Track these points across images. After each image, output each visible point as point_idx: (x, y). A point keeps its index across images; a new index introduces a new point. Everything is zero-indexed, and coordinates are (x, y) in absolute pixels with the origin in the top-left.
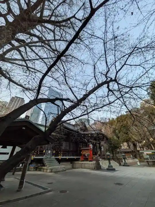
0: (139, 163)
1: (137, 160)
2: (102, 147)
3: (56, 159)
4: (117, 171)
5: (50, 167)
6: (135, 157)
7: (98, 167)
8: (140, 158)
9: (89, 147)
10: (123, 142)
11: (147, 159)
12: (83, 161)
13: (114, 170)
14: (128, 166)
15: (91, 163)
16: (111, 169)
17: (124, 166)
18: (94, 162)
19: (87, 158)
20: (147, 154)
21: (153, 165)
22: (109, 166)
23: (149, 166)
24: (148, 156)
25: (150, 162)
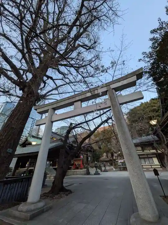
0: (114, 169)
1: (112, 167)
2: (89, 157)
3: (54, 168)
4: (101, 174)
5: (53, 175)
6: (111, 165)
7: (88, 173)
8: (115, 165)
9: (80, 158)
10: (104, 152)
11: (120, 165)
12: (75, 169)
13: (99, 174)
14: (107, 171)
15: (82, 170)
16: (97, 173)
17: (104, 171)
18: (86, 170)
19: (78, 167)
20: (120, 162)
21: (123, 170)
22: (96, 172)
23: (121, 170)
24: (121, 164)
25: (122, 168)
